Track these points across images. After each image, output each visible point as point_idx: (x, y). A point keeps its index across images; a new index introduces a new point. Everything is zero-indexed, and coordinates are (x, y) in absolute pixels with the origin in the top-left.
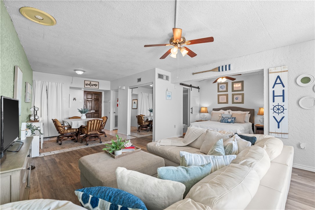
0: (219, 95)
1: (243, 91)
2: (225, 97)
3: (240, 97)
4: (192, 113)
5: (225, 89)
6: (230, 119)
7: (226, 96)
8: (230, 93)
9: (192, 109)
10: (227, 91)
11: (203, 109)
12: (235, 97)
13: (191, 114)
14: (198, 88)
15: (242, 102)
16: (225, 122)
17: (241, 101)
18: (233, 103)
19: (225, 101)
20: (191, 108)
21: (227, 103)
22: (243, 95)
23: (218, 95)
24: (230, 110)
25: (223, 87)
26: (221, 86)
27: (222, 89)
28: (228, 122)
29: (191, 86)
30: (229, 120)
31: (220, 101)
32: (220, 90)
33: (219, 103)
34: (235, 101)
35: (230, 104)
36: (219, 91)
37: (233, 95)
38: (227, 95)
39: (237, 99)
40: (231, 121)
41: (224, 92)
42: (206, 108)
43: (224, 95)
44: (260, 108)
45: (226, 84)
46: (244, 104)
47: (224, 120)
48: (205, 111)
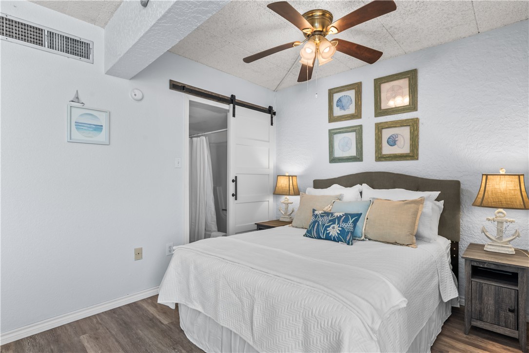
0: (332, 133)
1: (416, 109)
2: (352, 136)
3: (404, 133)
4: (235, 195)
5: (351, 110)
6: (336, 226)
7: (354, 134)
8: (369, 120)
9: (235, 181)
10: (358, 115)
11: (283, 182)
12: (387, 133)
13: (231, 199)
14: (270, 111)
15: (413, 155)
16: (320, 238)
17: (406, 149)
18: (380, 157)
19: (353, 152)
20: (231, 177)
21: (358, 158)
22: (414, 125)
23: (330, 131)
24: (365, 187)
25: (344, 101)
26: (339, 100)
27: (342, 108)
28: (328, 238)
29: (232, 100)
30: (334, 231)
31: (338, 154)
32: (337, 112)
33: (333, 160)
34: (387, 150)
35: (369, 164)
36: (332, 119)
37: (379, 128)
38: (359, 130)
39: (392, 142)
40: (337, 233)
41: (348, 120)
42: (291, 177)
43: (348, 132)
44: (484, 177)
45: (353, 89)
46: (417, 159)
47: (314, 228)
48: (288, 189)
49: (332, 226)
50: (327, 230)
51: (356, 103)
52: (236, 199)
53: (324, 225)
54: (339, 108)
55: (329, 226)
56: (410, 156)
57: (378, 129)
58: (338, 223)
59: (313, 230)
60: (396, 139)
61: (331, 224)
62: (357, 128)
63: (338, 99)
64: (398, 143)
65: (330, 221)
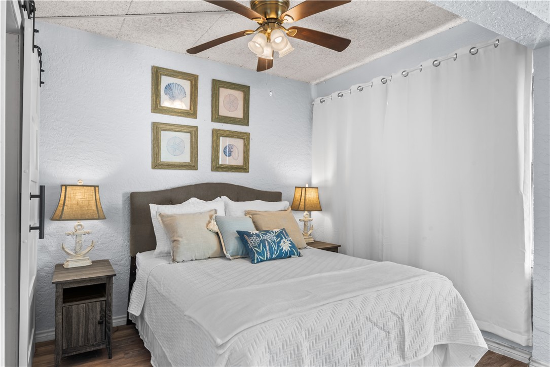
0: (156, 128)
1: (247, 124)
2: (186, 137)
3: (239, 145)
5: (185, 105)
6: (285, 240)
7: (189, 135)
8: (204, 123)
10: (193, 113)
11: (81, 197)
12: (224, 142)
17: (239, 162)
18: (217, 167)
19: (186, 158)
21: (192, 165)
22: (246, 138)
23: (154, 124)
24: (227, 201)
25: (176, 91)
26: (168, 87)
27: (172, 98)
30: (285, 246)
31: (165, 157)
32: (166, 103)
33: (157, 164)
34: (223, 160)
35: (204, 174)
36: (157, 108)
37: (217, 135)
38: (194, 132)
39: (229, 152)
40: (290, 247)
41: (181, 116)
43: (182, 132)
44: (304, 189)
45: (189, 80)
46: (248, 172)
47: (265, 248)
48: (95, 208)
49: (282, 241)
50: (280, 246)
51: (191, 98)
52: (41, 236)
53: (274, 242)
54: (167, 97)
55: (280, 242)
56: (244, 169)
58: (285, 238)
60: (232, 150)
61: (281, 240)
62: (194, 129)
63: (167, 84)
64: (233, 154)
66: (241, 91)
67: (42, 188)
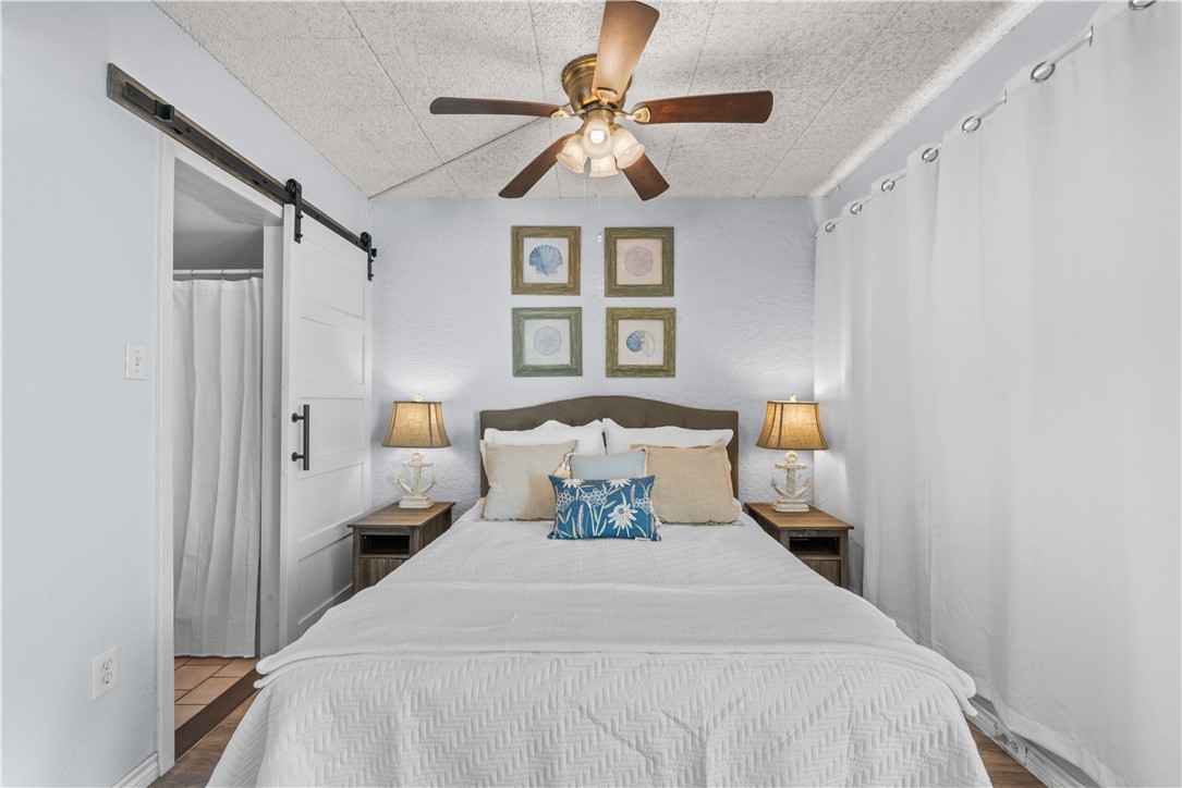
0: (519, 316)
1: (671, 293)
2: (563, 326)
3: (656, 329)
4: (303, 458)
5: (561, 276)
6: (625, 506)
7: (567, 322)
8: (593, 300)
9: (303, 417)
10: (573, 287)
11: (413, 418)
12: (626, 328)
13: (290, 469)
14: (364, 242)
15: (666, 370)
16: (591, 537)
17: (657, 359)
18: (614, 370)
19: (563, 358)
21: (574, 370)
22: (668, 317)
23: (515, 311)
25: (546, 257)
26: (536, 253)
27: (542, 268)
28: (610, 534)
30: (622, 518)
31: (532, 358)
32: (531, 275)
33: (521, 370)
34: (626, 357)
35: (595, 382)
36: (519, 287)
37: (614, 317)
38: (575, 317)
39: (635, 344)
40: (631, 521)
41: (554, 294)
42: (432, 406)
43: (555, 318)
44: (779, 407)
45: (565, 237)
46: (674, 376)
47: (576, 517)
48: (427, 432)
49: (617, 508)
50: (609, 519)
51: (570, 264)
52: (306, 467)
53: (598, 509)
54: (534, 268)
55: (611, 510)
56: (664, 371)
57: (613, 320)
58: (629, 501)
59: (576, 522)
60: (642, 340)
61: (615, 505)
62: (574, 313)
63: (533, 249)
64: (644, 346)
65: (610, 498)
66: (657, 238)
67: (306, 408)
